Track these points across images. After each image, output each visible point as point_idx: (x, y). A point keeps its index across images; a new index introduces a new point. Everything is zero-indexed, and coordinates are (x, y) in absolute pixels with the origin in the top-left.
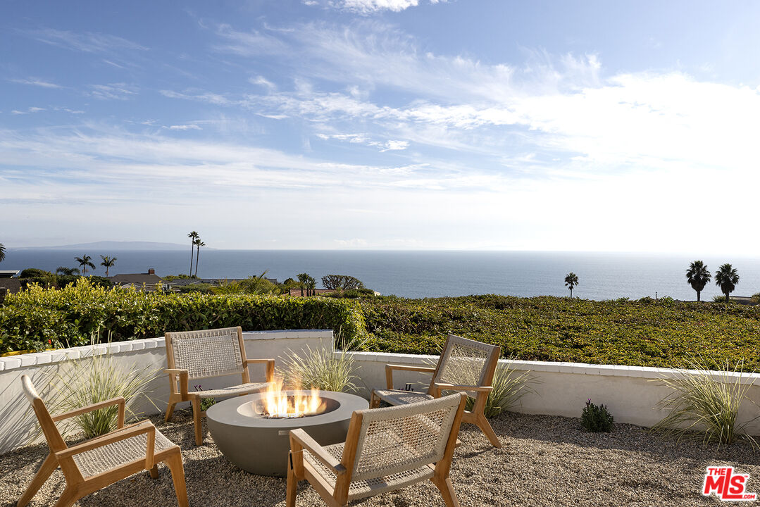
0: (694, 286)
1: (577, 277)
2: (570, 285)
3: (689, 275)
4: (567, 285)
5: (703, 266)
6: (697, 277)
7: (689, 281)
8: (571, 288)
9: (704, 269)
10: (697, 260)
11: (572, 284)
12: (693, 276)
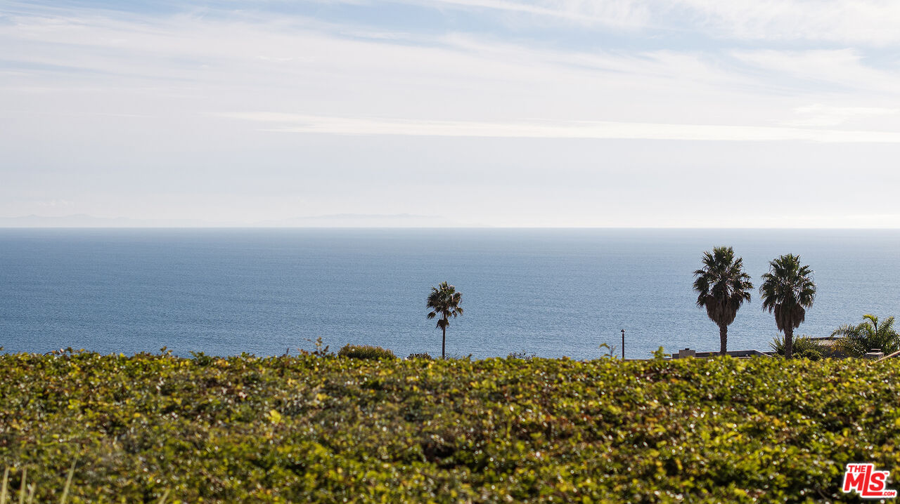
0: (712, 315)
1: (458, 296)
2: (439, 316)
3: (701, 285)
4: (432, 315)
5: (734, 260)
6: (720, 289)
7: (702, 300)
8: (443, 324)
9: (734, 270)
10: (720, 246)
11: (447, 313)
12: (711, 287)
